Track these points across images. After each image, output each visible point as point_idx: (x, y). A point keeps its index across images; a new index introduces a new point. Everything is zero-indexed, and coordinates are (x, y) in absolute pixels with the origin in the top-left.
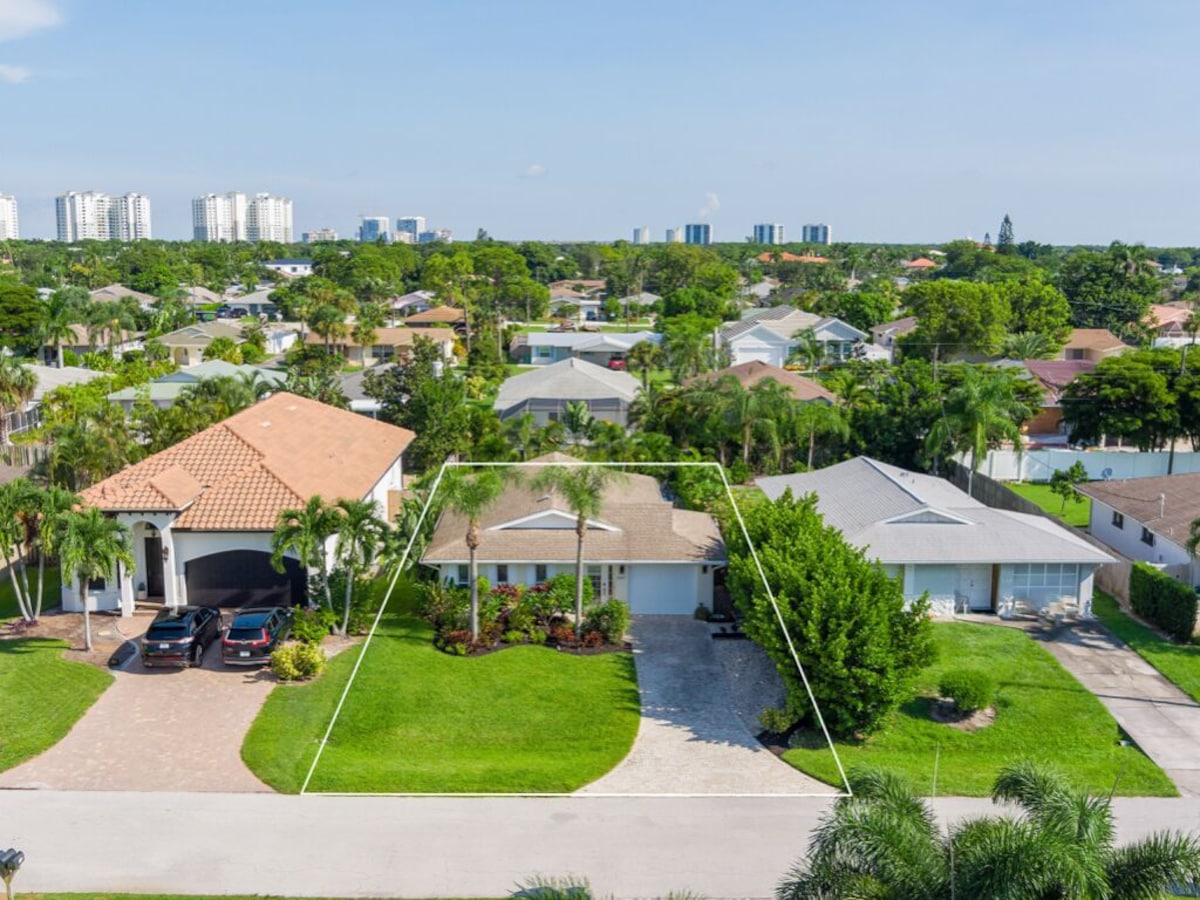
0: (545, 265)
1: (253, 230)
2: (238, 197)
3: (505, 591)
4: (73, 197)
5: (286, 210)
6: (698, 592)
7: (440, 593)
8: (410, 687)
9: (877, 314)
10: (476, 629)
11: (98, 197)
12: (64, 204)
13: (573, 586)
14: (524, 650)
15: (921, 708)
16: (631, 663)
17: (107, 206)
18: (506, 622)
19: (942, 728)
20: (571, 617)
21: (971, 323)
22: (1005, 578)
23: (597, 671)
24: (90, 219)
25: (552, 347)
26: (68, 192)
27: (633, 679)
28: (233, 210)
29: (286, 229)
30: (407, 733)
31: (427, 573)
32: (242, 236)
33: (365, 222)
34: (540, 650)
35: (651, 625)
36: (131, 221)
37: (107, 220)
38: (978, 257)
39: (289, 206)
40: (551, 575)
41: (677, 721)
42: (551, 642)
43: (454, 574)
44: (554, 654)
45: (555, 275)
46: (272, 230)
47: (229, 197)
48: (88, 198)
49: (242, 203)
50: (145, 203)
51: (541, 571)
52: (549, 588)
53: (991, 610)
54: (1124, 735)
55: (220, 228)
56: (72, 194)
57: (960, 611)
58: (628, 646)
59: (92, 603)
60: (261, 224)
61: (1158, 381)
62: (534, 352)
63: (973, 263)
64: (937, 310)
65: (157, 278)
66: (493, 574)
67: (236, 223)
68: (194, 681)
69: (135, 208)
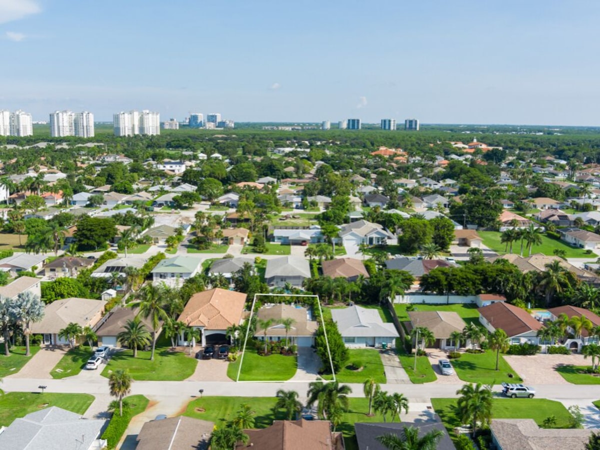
0: (279, 171)
1: (142, 129)
2: (135, 113)
3: (272, 342)
4: (58, 114)
5: (157, 119)
6: (311, 343)
7: (258, 342)
8: (254, 363)
9: (397, 221)
10: (266, 350)
11: (69, 113)
12: (54, 117)
13: (285, 341)
14: (276, 355)
15: (350, 368)
16: (296, 358)
17: (73, 118)
18: (272, 349)
19: (352, 371)
20: (285, 347)
21: (419, 236)
22: (376, 340)
23: (290, 359)
24: (66, 124)
25: (282, 237)
26: (56, 111)
27: (297, 361)
28: (133, 119)
29: (157, 127)
30: (254, 372)
31: (256, 338)
32: (137, 132)
33: (191, 116)
34: (279, 355)
35: (301, 349)
36: (85, 125)
37: (73, 124)
38: (461, 169)
39: (158, 116)
40: (281, 339)
41: (304, 370)
42: (281, 353)
43: (261, 338)
44: (282, 356)
45: (284, 175)
46: (151, 128)
47: (131, 113)
48: (65, 114)
49: (137, 116)
50: (91, 116)
51: (279, 338)
52: (281, 342)
53: (373, 346)
54: (384, 373)
55: (126, 128)
56: (57, 112)
57: (367, 346)
58: (296, 354)
59: (186, 344)
60: (146, 126)
61: (442, 278)
62: (276, 238)
63: (459, 171)
64: (408, 231)
65: (125, 186)
66: (269, 338)
67: (134, 125)
68: (213, 361)
69: (86, 119)
